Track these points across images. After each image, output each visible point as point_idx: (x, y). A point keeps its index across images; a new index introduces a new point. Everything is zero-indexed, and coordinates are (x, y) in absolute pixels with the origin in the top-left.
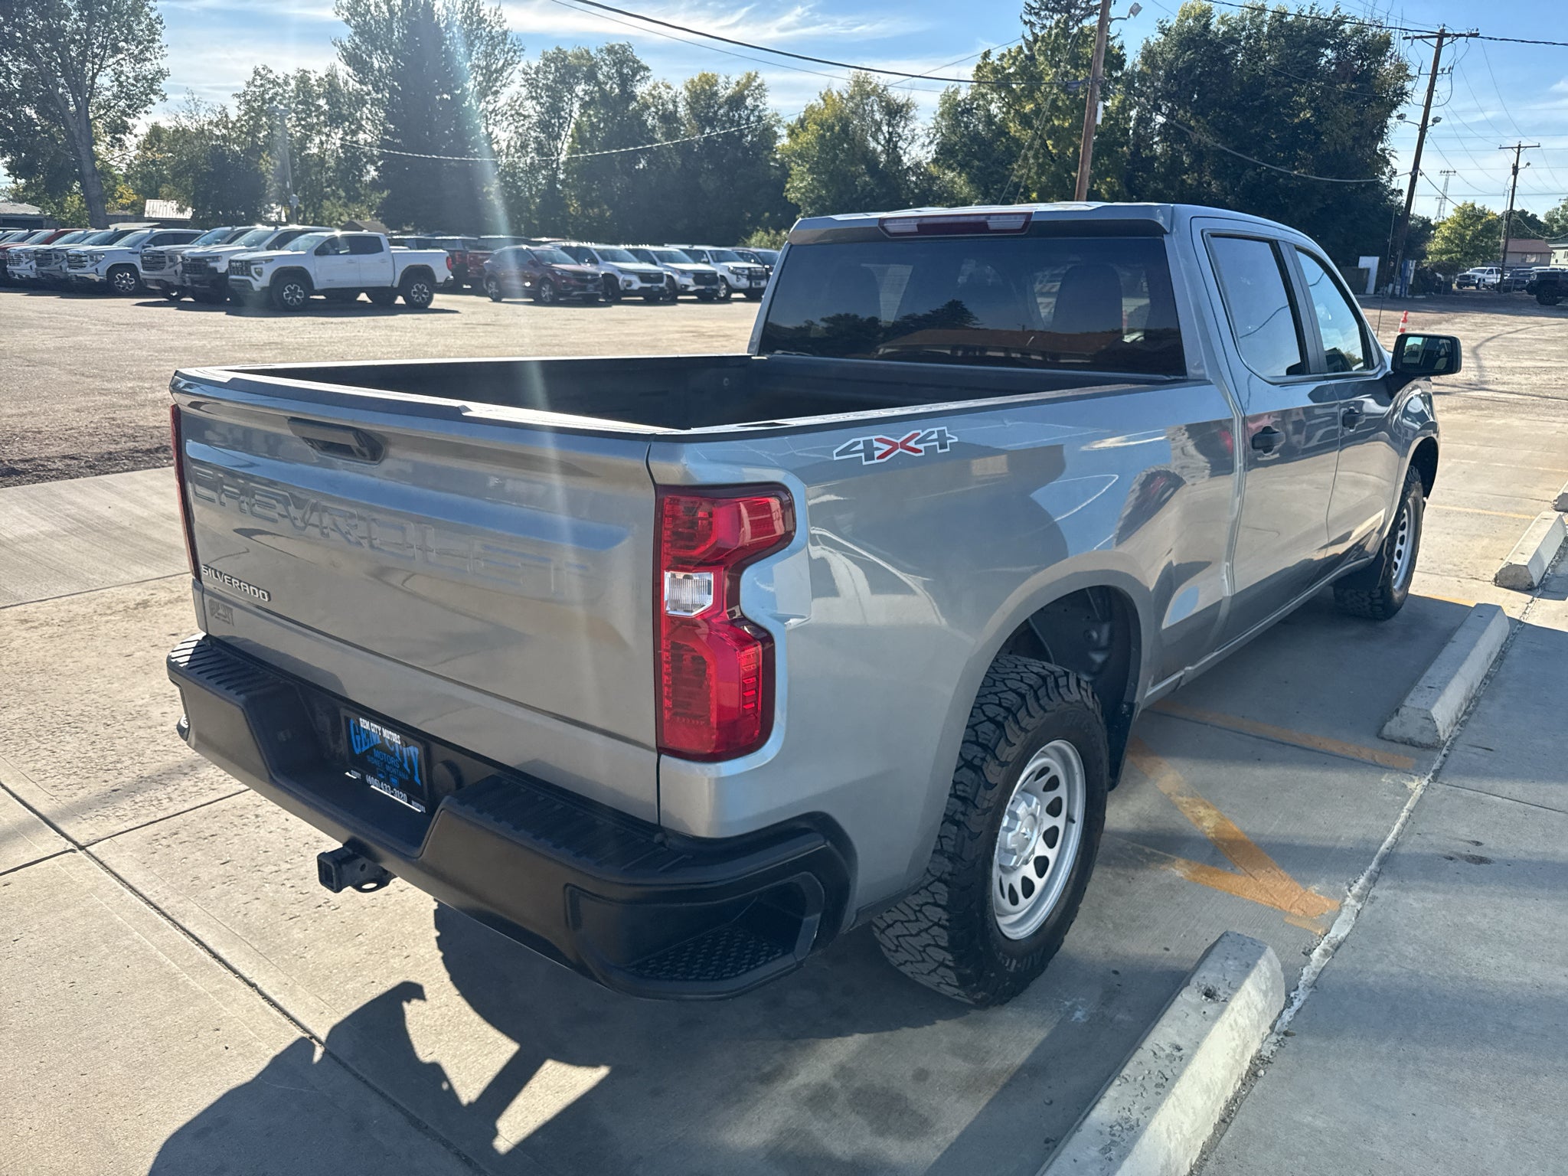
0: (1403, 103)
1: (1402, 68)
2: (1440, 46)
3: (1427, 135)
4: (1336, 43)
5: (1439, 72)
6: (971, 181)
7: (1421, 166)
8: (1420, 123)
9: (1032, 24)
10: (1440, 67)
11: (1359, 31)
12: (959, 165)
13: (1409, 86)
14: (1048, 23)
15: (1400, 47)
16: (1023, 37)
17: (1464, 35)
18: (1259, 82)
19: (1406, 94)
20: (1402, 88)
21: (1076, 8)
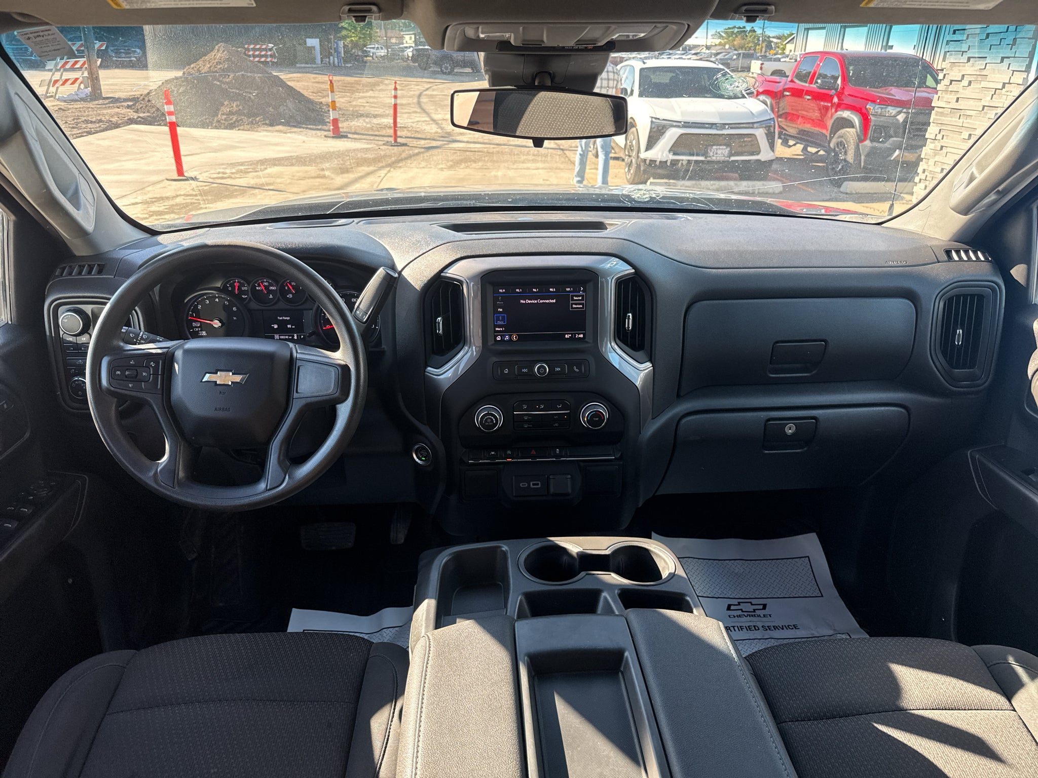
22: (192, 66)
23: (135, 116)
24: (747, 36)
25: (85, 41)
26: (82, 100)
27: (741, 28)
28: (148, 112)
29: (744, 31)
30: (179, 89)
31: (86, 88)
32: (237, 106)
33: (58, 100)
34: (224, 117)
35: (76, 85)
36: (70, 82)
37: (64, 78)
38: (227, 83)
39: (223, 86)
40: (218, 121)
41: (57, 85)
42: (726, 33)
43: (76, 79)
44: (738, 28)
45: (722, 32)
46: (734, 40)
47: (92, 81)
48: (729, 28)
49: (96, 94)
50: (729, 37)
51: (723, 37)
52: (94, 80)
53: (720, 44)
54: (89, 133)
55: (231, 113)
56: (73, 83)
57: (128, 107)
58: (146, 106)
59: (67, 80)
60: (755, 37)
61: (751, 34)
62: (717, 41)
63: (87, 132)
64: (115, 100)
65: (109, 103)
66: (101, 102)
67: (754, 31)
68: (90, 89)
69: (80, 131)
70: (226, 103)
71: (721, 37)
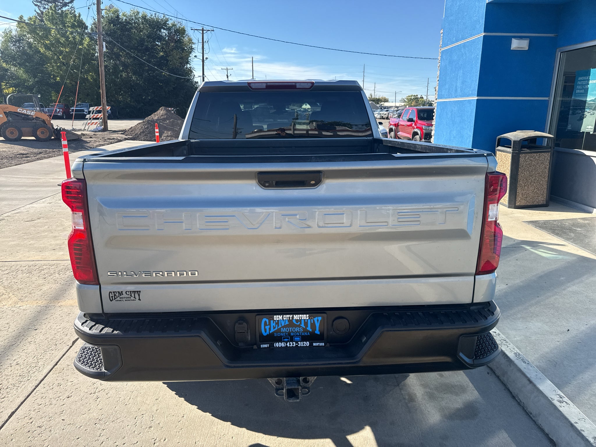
0: (193, 52)
1: (190, 40)
2: (203, 33)
3: (205, 63)
4: (167, 28)
5: (204, 42)
6: (26, 72)
7: (205, 74)
8: (202, 59)
9: (39, 6)
10: (204, 41)
11: (174, 25)
12: (19, 64)
13: (194, 46)
14: (46, 7)
15: (189, 32)
16: (35, 11)
17: (210, 31)
18: (142, 41)
19: (193, 49)
20: (192, 47)
21: (58, 2)
22: (149, 117)
23: (127, 137)
24: (418, 101)
25: (103, 106)
26: (99, 131)
27: (415, 96)
28: (131, 136)
29: (417, 98)
30: (145, 126)
31: (101, 126)
32: (170, 133)
33: (89, 131)
34: (165, 138)
35: (96, 125)
36: (94, 124)
37: (92, 122)
38: (165, 124)
39: (164, 125)
40: (162, 139)
41: (89, 125)
42: (407, 99)
43: (97, 122)
44: (414, 96)
45: (405, 99)
46: (412, 103)
47: (104, 123)
48: (409, 96)
49: (105, 129)
50: (409, 101)
51: (406, 101)
52: (105, 124)
53: (404, 105)
54: (111, 143)
55: (168, 136)
56: (95, 124)
57: (122, 134)
58: (130, 133)
59: (93, 123)
60: (423, 101)
61: (420, 99)
62: (403, 104)
63: (110, 143)
64: (115, 131)
65: (112, 133)
66: (108, 132)
67: (422, 98)
68: (103, 127)
69: (107, 142)
70: (165, 132)
71: (405, 101)
